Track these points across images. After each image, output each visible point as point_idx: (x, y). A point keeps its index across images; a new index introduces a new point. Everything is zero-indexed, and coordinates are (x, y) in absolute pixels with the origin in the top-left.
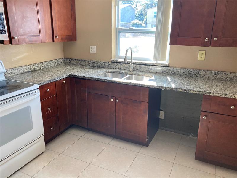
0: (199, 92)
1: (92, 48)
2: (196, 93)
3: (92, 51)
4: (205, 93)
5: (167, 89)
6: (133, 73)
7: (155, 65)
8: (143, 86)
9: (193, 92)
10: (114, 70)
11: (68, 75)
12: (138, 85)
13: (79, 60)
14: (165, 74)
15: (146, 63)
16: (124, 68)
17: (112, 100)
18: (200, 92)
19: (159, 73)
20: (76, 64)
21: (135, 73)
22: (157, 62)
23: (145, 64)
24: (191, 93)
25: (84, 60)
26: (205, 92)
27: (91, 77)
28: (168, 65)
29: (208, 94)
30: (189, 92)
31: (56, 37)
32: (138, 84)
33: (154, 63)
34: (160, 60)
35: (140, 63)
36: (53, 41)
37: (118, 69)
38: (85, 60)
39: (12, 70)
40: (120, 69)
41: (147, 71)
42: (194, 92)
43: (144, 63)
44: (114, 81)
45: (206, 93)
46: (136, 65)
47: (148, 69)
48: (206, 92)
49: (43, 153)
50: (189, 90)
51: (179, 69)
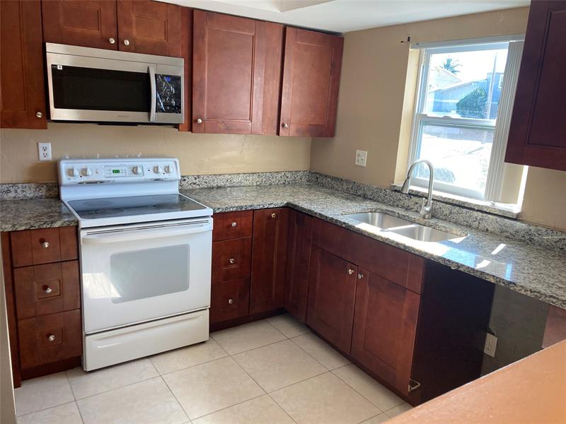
0: (536, 294)
1: (359, 155)
2: (529, 294)
3: (358, 161)
4: (552, 299)
5: (460, 269)
6: (428, 220)
7: (485, 210)
8: (412, 252)
9: (520, 290)
10: (390, 209)
11: (285, 202)
12: (402, 247)
13: (334, 179)
14: (507, 237)
15: (464, 203)
16: (416, 208)
17: (350, 272)
18: (538, 294)
19: (491, 232)
20: (327, 185)
21: (432, 221)
22: (493, 204)
23: (461, 206)
24: (514, 291)
25: (342, 180)
26: (551, 296)
27: (320, 214)
28: (518, 215)
29: (558, 304)
30: (512, 289)
31: (283, 125)
32: (402, 244)
33: (482, 206)
34: (500, 199)
35: (451, 201)
36: (278, 133)
37: (403, 207)
38: (343, 178)
39: (196, 179)
40: (408, 209)
41: (465, 223)
42: (523, 292)
43: (460, 201)
44: (359, 229)
45: (554, 300)
46: (441, 204)
47: (468, 219)
48: (554, 298)
49: (203, 342)
50: (510, 283)
51: (544, 230)
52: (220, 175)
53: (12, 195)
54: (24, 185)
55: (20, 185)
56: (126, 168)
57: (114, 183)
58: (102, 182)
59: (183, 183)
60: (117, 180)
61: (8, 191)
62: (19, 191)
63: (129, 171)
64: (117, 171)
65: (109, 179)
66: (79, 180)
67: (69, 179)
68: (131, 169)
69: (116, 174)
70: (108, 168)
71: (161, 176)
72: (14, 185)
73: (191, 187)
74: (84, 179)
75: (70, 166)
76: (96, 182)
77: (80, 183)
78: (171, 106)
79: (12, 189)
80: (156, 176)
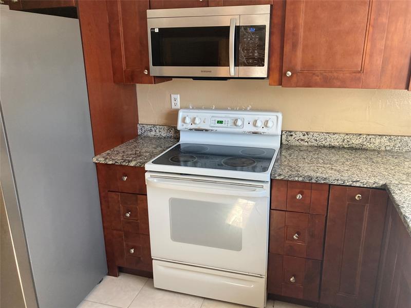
39: (304, 135)
52: (334, 134)
53: (153, 133)
54: (161, 127)
55: (158, 127)
56: (229, 119)
57: (216, 132)
58: (206, 130)
59: (290, 138)
60: (219, 129)
61: (151, 130)
62: (157, 131)
63: (231, 123)
64: (221, 122)
65: (213, 128)
66: (190, 127)
67: (183, 125)
68: (233, 121)
69: (220, 125)
70: (214, 119)
71: (260, 130)
72: (154, 126)
73: (298, 143)
74: (194, 126)
75: (185, 114)
76: (202, 130)
77: (191, 130)
78: (254, 59)
79: (153, 129)
80: (254, 130)
